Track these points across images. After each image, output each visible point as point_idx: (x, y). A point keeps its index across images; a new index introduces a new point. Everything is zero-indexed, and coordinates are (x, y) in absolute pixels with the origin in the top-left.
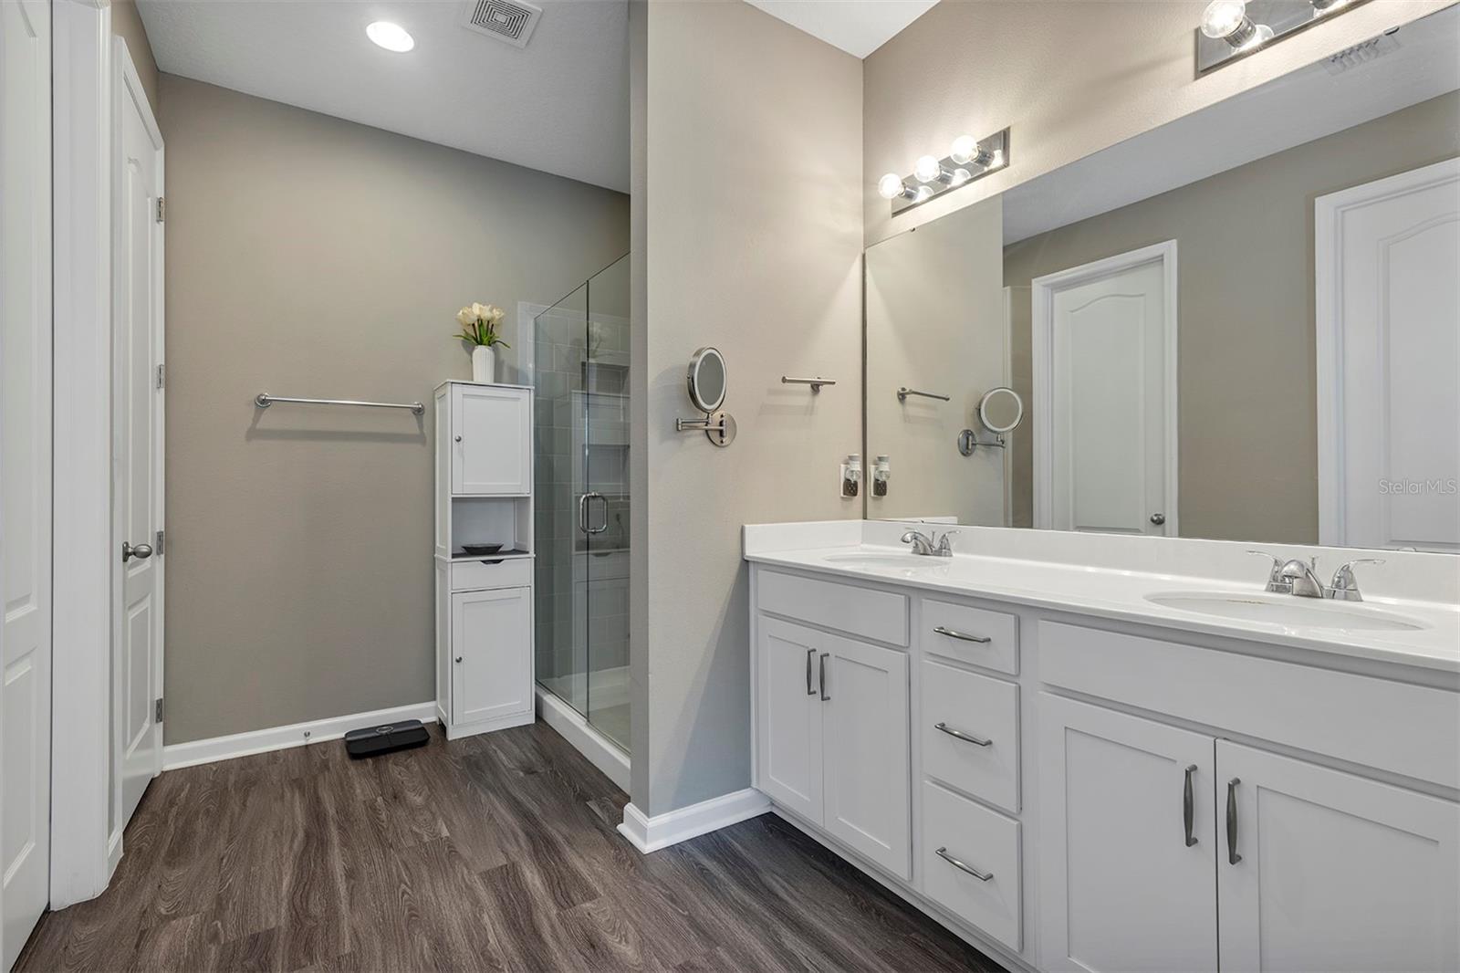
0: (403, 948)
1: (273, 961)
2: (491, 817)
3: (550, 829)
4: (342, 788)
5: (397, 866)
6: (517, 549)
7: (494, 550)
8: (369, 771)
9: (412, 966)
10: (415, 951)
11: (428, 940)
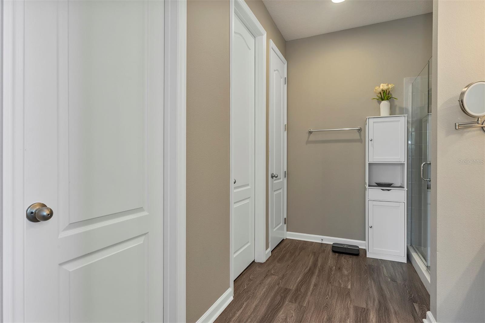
0: (319, 314)
1: (287, 297)
2: (368, 289)
3: (390, 305)
4: (325, 259)
5: (329, 290)
6: (402, 186)
7: (389, 185)
8: (335, 257)
9: (319, 321)
10: (322, 317)
11: (327, 316)
